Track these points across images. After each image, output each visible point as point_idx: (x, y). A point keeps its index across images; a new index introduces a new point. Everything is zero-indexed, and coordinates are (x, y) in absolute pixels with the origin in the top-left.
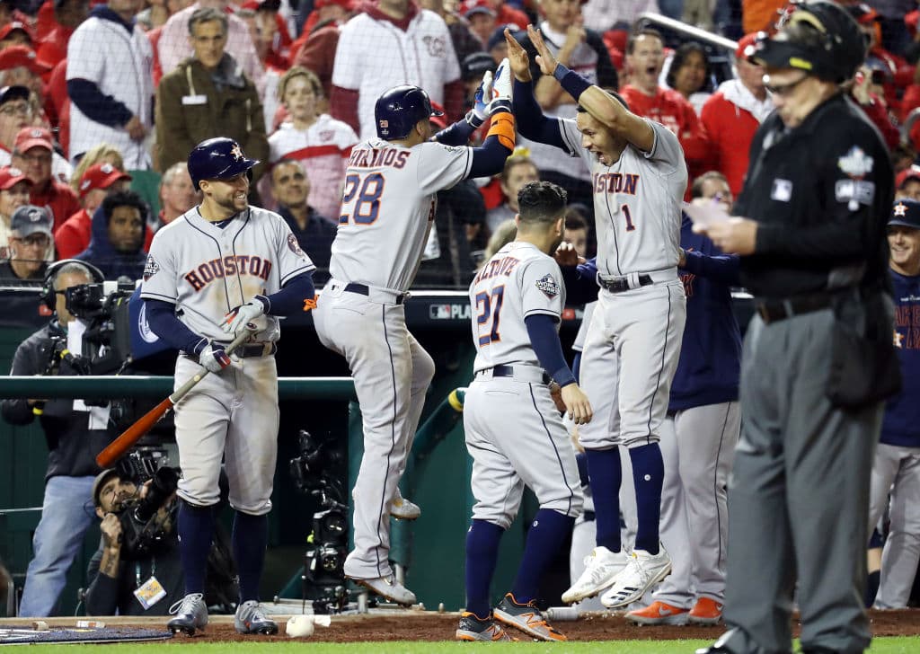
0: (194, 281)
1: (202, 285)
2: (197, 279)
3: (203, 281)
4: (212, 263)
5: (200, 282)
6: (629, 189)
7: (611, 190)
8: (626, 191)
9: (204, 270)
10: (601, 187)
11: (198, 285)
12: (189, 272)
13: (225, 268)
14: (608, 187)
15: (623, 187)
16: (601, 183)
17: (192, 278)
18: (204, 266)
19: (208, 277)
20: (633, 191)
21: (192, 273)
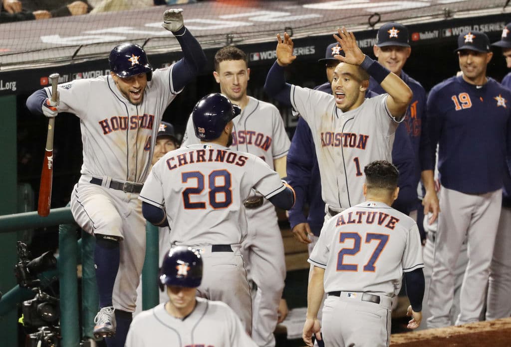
0: (106, 127)
1: (110, 131)
2: (108, 126)
3: (111, 128)
4: (120, 118)
5: (109, 128)
6: (361, 146)
7: (346, 145)
8: (358, 147)
9: (114, 121)
10: (337, 143)
11: (107, 130)
12: (104, 119)
13: (130, 124)
14: (343, 143)
15: (357, 144)
16: (337, 140)
17: (105, 124)
18: (115, 118)
19: (116, 126)
20: (364, 147)
21: (106, 121)
